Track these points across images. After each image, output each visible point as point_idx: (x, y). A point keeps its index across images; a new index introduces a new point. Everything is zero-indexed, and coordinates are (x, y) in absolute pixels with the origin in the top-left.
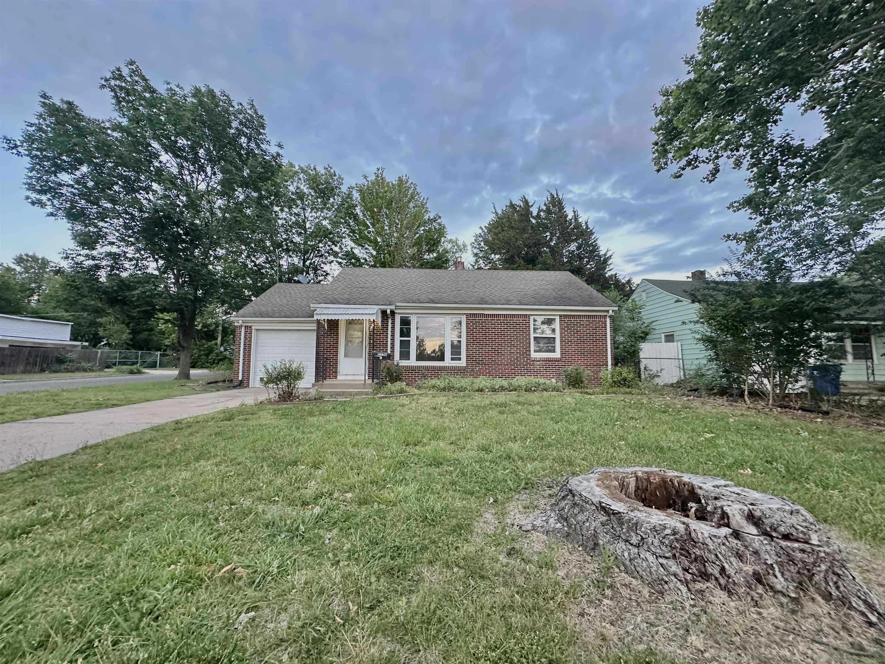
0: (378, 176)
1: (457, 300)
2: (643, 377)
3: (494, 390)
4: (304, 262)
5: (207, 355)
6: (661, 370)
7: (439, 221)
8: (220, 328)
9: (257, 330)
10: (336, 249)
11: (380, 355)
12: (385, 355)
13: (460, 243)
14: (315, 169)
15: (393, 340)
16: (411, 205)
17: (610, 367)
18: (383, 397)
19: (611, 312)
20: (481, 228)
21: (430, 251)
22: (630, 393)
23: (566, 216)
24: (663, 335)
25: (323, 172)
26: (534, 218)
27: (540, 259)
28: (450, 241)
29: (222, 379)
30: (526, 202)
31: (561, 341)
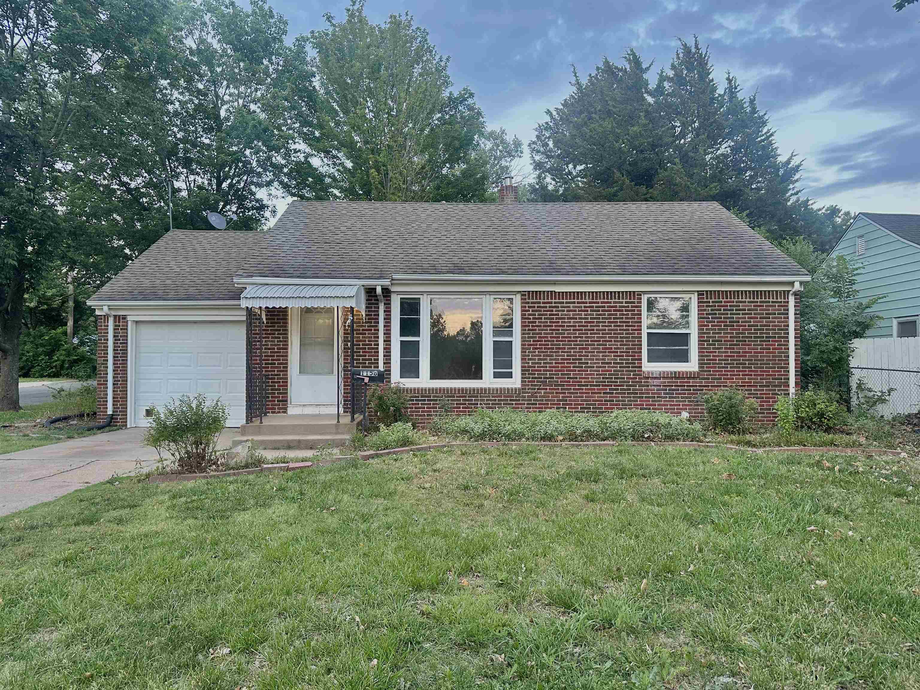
0: (352, 16)
1: (504, 267)
2: (854, 401)
3: (572, 437)
4: (219, 184)
5: (50, 354)
6: (890, 390)
7: (470, 101)
8: (71, 304)
9: (137, 322)
10: (279, 159)
11: (366, 374)
12: (375, 373)
13: (509, 138)
14: (232, 4)
15: (388, 341)
16: (417, 70)
17: (792, 389)
18: (372, 457)
19: (797, 286)
20: (549, 112)
21: (453, 160)
22: (832, 443)
23: (714, 89)
24: (895, 322)
25: (248, 9)
26: (650, 93)
27: (662, 174)
28: (492, 136)
29: (76, 412)
30: (636, 61)
31: (701, 341)
